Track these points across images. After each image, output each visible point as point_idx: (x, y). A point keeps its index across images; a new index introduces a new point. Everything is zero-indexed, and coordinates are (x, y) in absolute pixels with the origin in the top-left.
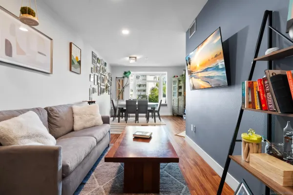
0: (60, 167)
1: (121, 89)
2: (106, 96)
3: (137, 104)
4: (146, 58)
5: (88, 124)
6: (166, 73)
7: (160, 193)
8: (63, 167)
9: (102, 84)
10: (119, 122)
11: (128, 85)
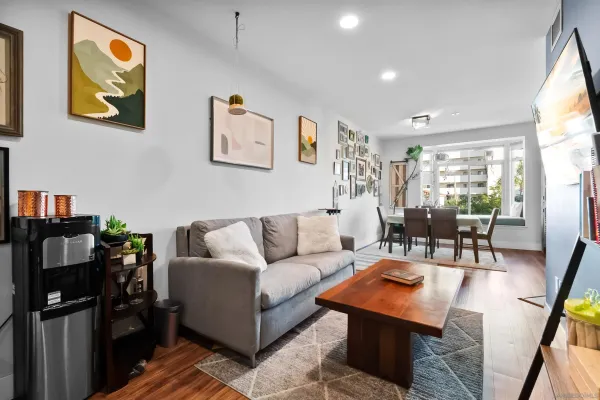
0: (258, 294)
1: (400, 186)
2: (369, 200)
3: (429, 216)
4: (455, 113)
5: (318, 248)
6: (523, 138)
7: (411, 391)
8: (262, 295)
9: (359, 177)
10: (390, 251)
11: (415, 176)
